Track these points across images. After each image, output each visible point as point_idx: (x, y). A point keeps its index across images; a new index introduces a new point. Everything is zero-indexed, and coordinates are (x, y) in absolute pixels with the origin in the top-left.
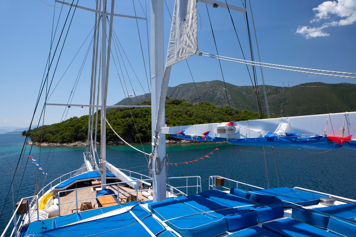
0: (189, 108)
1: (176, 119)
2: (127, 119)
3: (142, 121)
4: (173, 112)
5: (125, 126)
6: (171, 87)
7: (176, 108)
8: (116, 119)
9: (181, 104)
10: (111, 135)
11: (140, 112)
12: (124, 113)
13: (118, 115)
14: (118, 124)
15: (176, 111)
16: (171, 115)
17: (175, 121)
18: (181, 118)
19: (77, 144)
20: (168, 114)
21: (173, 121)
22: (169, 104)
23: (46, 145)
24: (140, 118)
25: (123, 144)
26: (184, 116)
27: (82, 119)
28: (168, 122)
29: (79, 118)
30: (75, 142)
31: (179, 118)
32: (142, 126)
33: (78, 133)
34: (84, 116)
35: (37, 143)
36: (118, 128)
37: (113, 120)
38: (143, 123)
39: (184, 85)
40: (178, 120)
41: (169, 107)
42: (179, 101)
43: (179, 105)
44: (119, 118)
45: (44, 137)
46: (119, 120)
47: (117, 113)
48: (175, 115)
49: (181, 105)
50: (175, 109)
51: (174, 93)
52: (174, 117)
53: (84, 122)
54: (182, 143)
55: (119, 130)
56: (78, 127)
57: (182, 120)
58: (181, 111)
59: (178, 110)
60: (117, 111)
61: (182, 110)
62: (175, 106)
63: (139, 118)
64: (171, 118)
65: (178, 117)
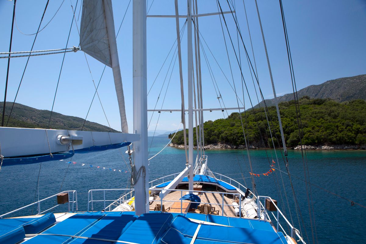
0: (334, 108)
1: (315, 121)
2: (259, 122)
3: (275, 124)
4: (313, 113)
5: (257, 129)
6: (315, 85)
7: (316, 108)
8: (248, 122)
9: (324, 103)
10: (242, 139)
11: (274, 114)
12: (257, 116)
13: (250, 118)
14: (250, 128)
15: (316, 112)
16: (310, 117)
17: (314, 124)
18: (322, 120)
19: (209, 147)
20: (306, 116)
21: (312, 124)
22: (309, 104)
23: (182, 147)
24: (274, 121)
25: (254, 149)
26: (327, 117)
27: (216, 123)
28: (306, 125)
29: (213, 121)
30: (208, 145)
31: (319, 121)
32: (275, 129)
33: (210, 137)
34: (218, 119)
35: (176, 145)
36: (249, 131)
37: (245, 123)
38: (277, 127)
39: (332, 82)
40: (319, 122)
41: (309, 108)
42: (321, 100)
43: (322, 106)
44: (251, 121)
45: (182, 140)
46: (251, 124)
47: (250, 116)
48: (315, 117)
49: (324, 105)
50: (315, 110)
51: (320, 91)
52: (314, 119)
53: (217, 125)
54: (323, 150)
55: (251, 134)
56: (211, 130)
57: (323, 123)
58: (322, 113)
59: (319, 111)
60: (250, 114)
61: (323, 111)
62: (317, 106)
63: (272, 121)
64: (310, 120)
65: (319, 119)
